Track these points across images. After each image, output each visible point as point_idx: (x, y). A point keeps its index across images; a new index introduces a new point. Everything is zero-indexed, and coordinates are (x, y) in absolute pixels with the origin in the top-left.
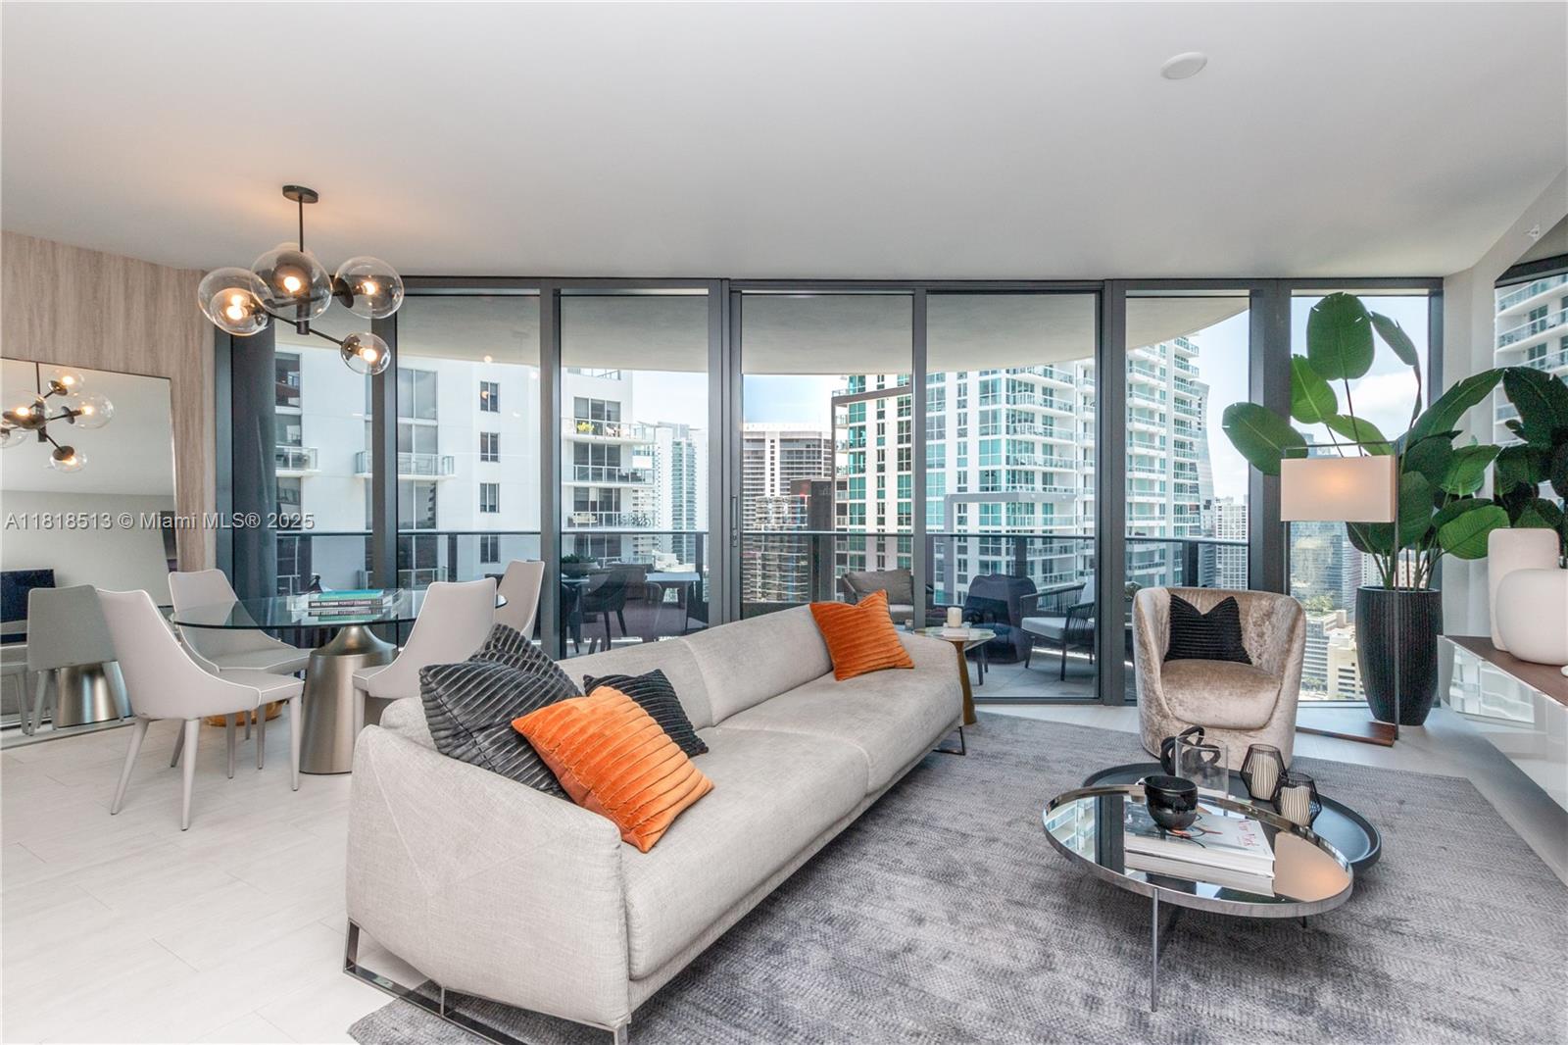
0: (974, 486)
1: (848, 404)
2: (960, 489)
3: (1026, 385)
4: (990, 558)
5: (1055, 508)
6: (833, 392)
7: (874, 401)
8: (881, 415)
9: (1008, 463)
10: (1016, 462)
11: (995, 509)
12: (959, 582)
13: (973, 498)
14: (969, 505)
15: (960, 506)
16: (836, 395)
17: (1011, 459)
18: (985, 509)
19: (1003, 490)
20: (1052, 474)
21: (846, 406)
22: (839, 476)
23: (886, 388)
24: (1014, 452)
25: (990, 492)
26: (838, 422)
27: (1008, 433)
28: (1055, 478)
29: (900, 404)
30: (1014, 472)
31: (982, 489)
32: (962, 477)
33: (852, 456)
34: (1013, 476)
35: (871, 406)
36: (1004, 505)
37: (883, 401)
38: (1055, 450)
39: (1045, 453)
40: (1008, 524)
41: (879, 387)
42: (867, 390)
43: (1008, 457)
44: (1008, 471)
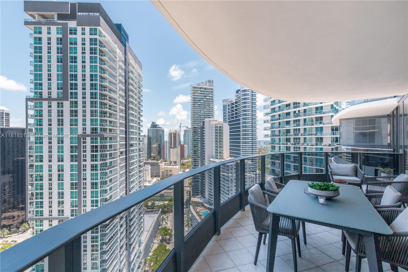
0: (88, 132)
1: (34, 101)
2: (83, 133)
3: (105, 104)
4: (94, 153)
5: (112, 139)
6: (26, 96)
7: (47, 102)
8: (50, 106)
9: (100, 126)
10: (103, 125)
11: (96, 139)
12: (83, 161)
13: (88, 136)
14: (87, 138)
15: (83, 138)
16: (27, 97)
17: (101, 125)
18: (92, 139)
19: (99, 133)
20: (111, 129)
21: (33, 102)
22: (29, 127)
23: (52, 98)
24: (102, 123)
25: (94, 134)
26: (29, 107)
27: (100, 117)
28: (112, 130)
29: (58, 104)
30: (102, 128)
31: (91, 133)
32: (84, 129)
33: (36, 120)
34: (101, 130)
35: (45, 104)
36: (99, 138)
37: (51, 102)
38: (112, 123)
39: (110, 123)
40: (100, 143)
41: (49, 97)
42: (43, 98)
43: (100, 124)
44: (100, 128)
